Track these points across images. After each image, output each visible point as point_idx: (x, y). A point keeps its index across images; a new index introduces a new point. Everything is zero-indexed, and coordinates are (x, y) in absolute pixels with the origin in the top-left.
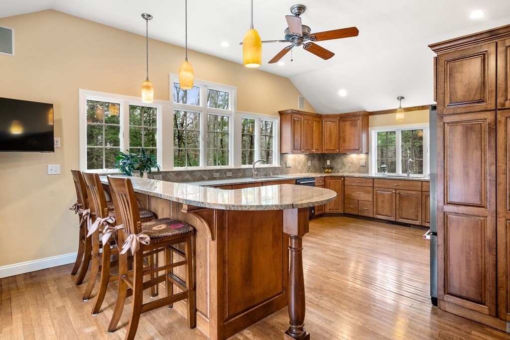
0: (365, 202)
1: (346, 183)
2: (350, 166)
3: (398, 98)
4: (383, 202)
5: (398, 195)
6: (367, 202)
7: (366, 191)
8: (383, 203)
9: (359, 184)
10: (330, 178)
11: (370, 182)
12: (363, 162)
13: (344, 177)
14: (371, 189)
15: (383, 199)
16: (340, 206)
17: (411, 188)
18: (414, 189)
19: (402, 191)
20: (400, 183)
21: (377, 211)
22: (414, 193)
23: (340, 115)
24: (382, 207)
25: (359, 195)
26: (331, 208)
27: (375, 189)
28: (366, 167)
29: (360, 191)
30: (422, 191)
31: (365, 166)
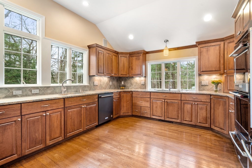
0: (145, 108)
1: (134, 95)
2: (135, 85)
3: (165, 41)
4: (156, 107)
5: (166, 103)
6: (147, 108)
7: (146, 101)
8: (157, 108)
9: (141, 96)
10: (123, 93)
11: (148, 95)
12: (143, 82)
13: (132, 92)
14: (149, 99)
15: (156, 105)
16: (130, 110)
17: (174, 98)
18: (176, 99)
19: (168, 101)
20: (167, 95)
21: (152, 113)
22: (176, 101)
23: (129, 53)
24: (156, 111)
25: (142, 103)
26: (124, 112)
27: (152, 99)
29: (142, 100)
30: (181, 100)
31: (144, 85)
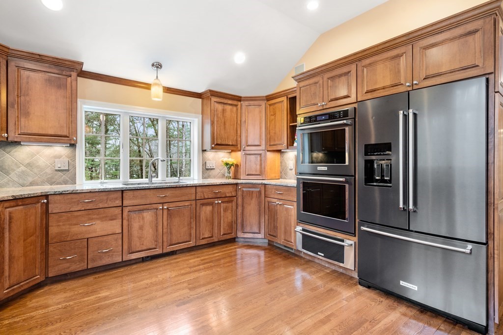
0: (105, 238)
1: (53, 208)
3: (153, 65)
4: (141, 228)
5: (165, 212)
6: (110, 237)
7: (106, 217)
8: (142, 230)
9: (90, 206)
10: (12, 204)
11: (116, 199)
12: (62, 164)
13: (46, 196)
14: (118, 210)
15: (141, 223)
16: (38, 265)
17: (183, 198)
18: (187, 198)
19: (171, 205)
20: (169, 193)
21: (129, 247)
22: (187, 203)
24: (140, 238)
25: (92, 228)
26: (14, 280)
27: (126, 210)
28: (68, 172)
29: (92, 219)
30: (196, 200)
31: (68, 170)
